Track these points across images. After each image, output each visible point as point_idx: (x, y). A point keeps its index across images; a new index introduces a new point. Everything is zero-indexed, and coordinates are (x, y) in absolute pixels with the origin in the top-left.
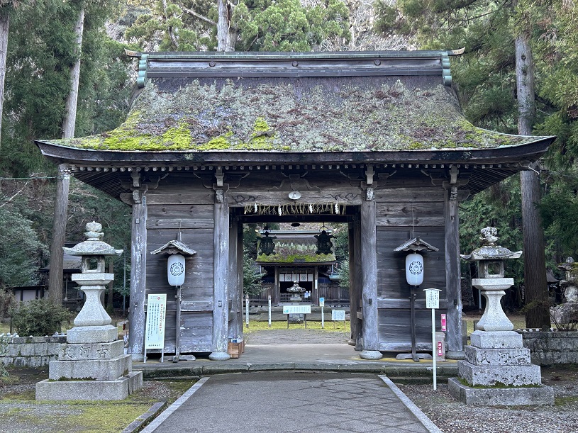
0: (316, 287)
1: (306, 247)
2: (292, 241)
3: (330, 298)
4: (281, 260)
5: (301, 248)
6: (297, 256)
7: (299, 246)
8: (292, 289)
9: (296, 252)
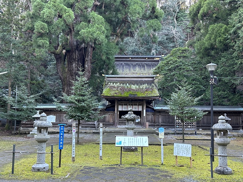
0: (144, 115)
1: (138, 87)
2: (128, 83)
3: (154, 123)
4: (119, 95)
5: (134, 87)
6: (131, 92)
7: (133, 86)
8: (127, 116)
9: (130, 90)
